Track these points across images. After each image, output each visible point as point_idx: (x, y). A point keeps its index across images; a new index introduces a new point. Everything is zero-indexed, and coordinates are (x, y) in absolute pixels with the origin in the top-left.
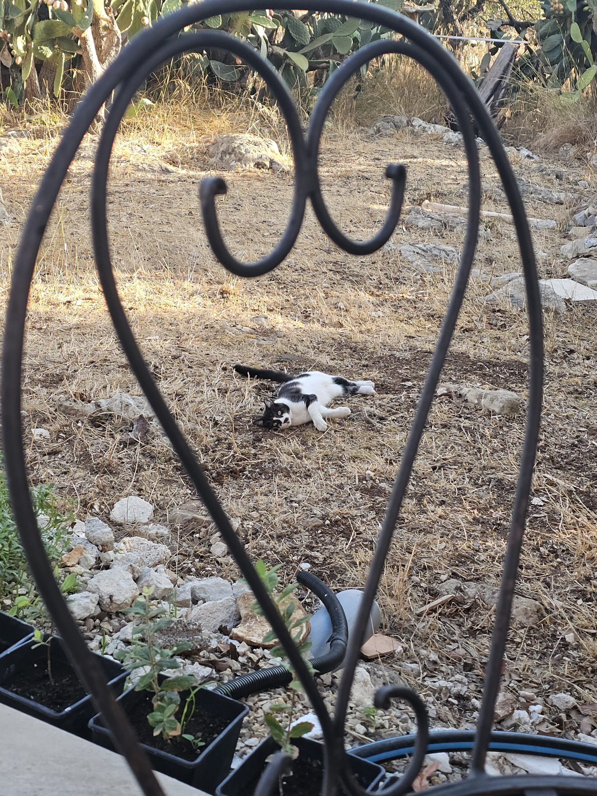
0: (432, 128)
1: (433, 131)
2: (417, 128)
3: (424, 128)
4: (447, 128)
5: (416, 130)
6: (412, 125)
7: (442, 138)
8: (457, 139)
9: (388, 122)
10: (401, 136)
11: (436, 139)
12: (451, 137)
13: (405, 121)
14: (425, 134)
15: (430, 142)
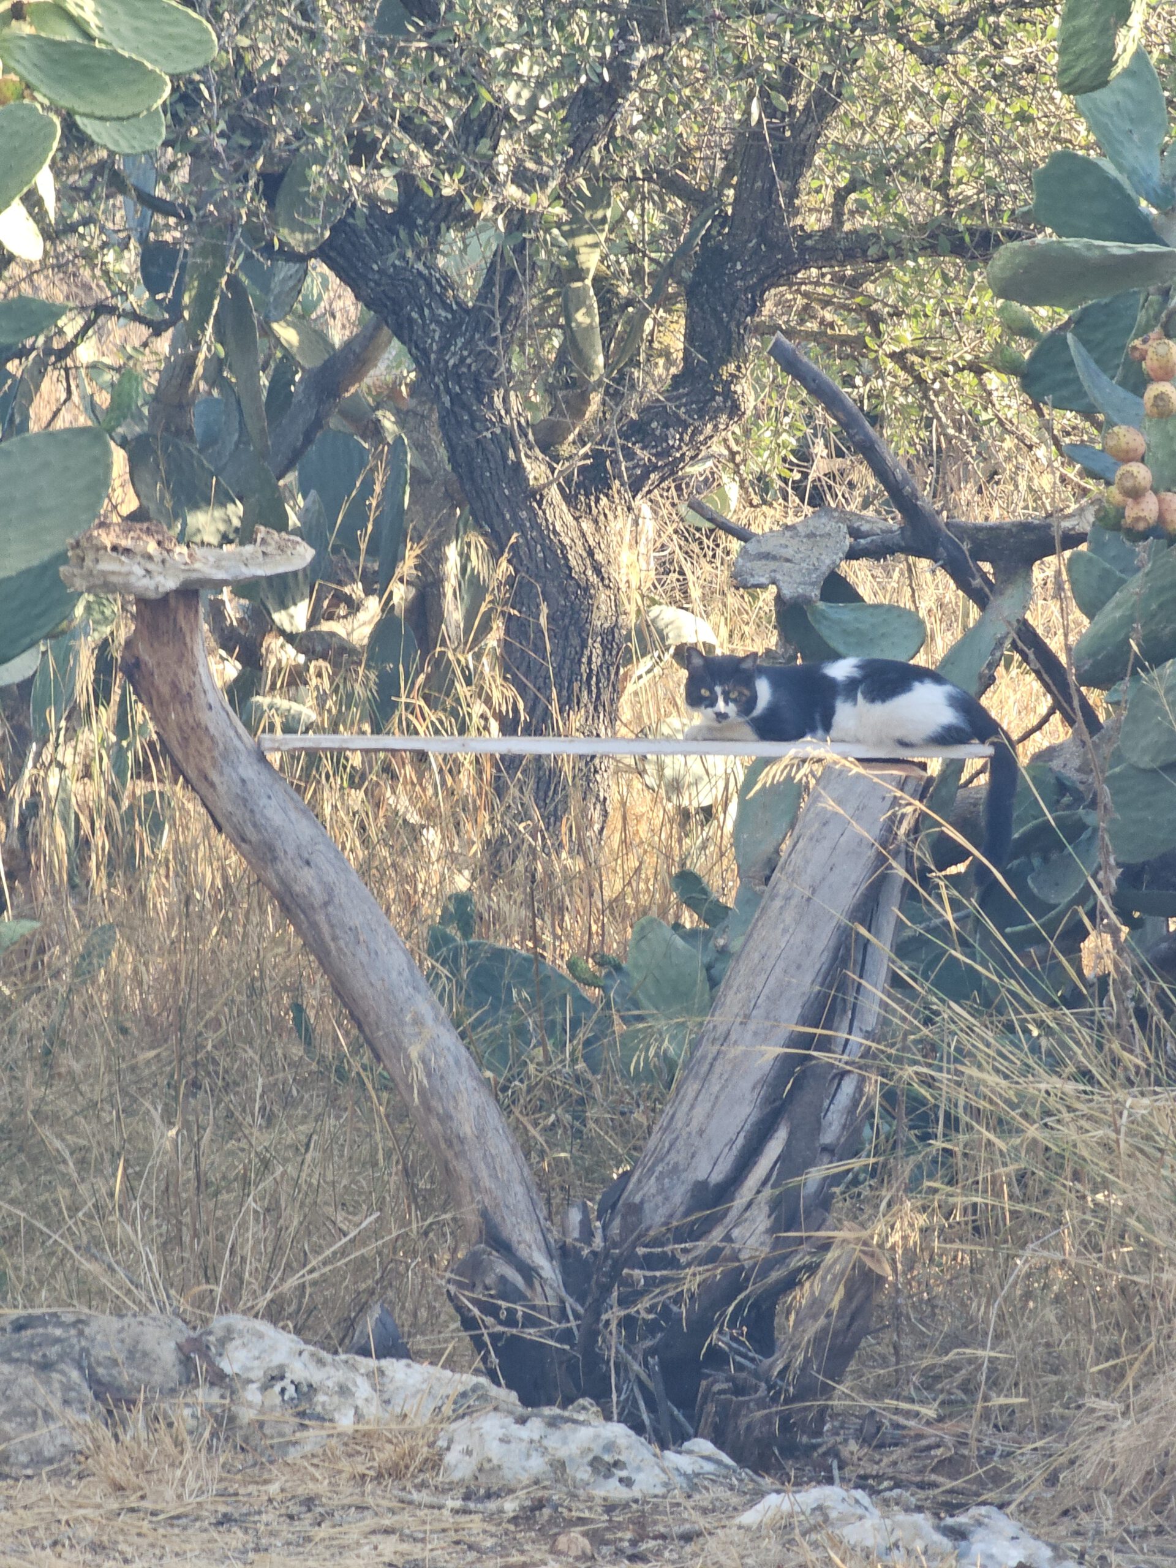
0: (363, 1389)
1: (372, 1411)
2: (252, 1394)
3: (306, 1391)
4: (469, 1380)
5: (247, 1415)
6: (218, 1378)
7: (434, 1463)
8: (537, 1464)
9: (45, 1366)
10: (141, 1466)
11: (395, 1472)
12: (495, 1451)
13: (167, 1353)
14: (313, 1437)
15: (348, 1493)
